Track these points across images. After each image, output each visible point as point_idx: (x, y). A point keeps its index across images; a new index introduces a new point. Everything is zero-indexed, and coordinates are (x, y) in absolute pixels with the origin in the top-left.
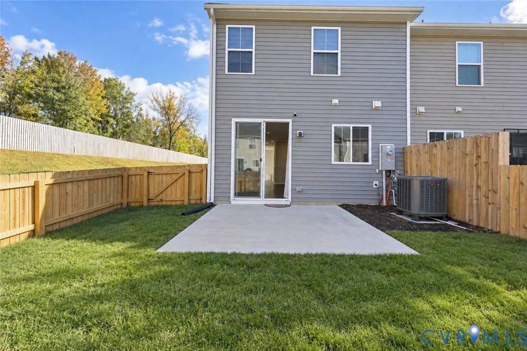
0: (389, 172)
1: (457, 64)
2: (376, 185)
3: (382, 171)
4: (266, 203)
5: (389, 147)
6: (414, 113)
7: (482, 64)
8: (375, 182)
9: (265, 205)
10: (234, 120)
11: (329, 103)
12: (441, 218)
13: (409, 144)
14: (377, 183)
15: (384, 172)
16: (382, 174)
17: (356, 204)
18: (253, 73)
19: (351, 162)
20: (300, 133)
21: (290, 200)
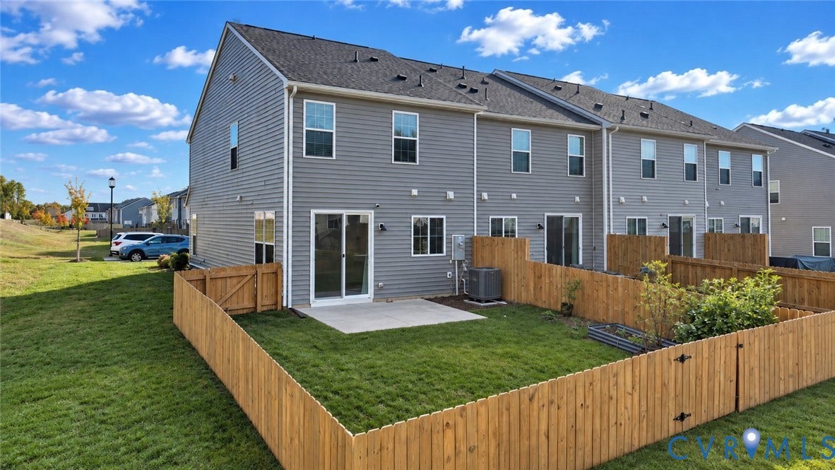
0: (460, 262)
1: (512, 151)
2: (450, 275)
3: (455, 261)
4: (348, 304)
5: (461, 238)
6: (480, 199)
7: (530, 152)
8: (448, 273)
10: (313, 212)
11: (408, 193)
12: (498, 300)
13: (475, 235)
14: (451, 273)
16: (455, 264)
18: (334, 158)
19: (429, 255)
20: (381, 226)
21: (372, 297)
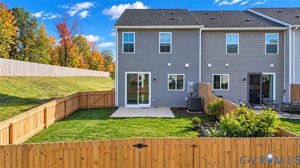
1: (227, 44)
2: (186, 99)
4: (140, 107)
5: (191, 84)
6: (207, 67)
7: (238, 44)
9: (140, 108)
10: (126, 73)
13: (200, 82)
14: (187, 98)
15: (190, 94)
17: (178, 107)
19: (176, 90)
20: (154, 78)
21: (150, 105)
